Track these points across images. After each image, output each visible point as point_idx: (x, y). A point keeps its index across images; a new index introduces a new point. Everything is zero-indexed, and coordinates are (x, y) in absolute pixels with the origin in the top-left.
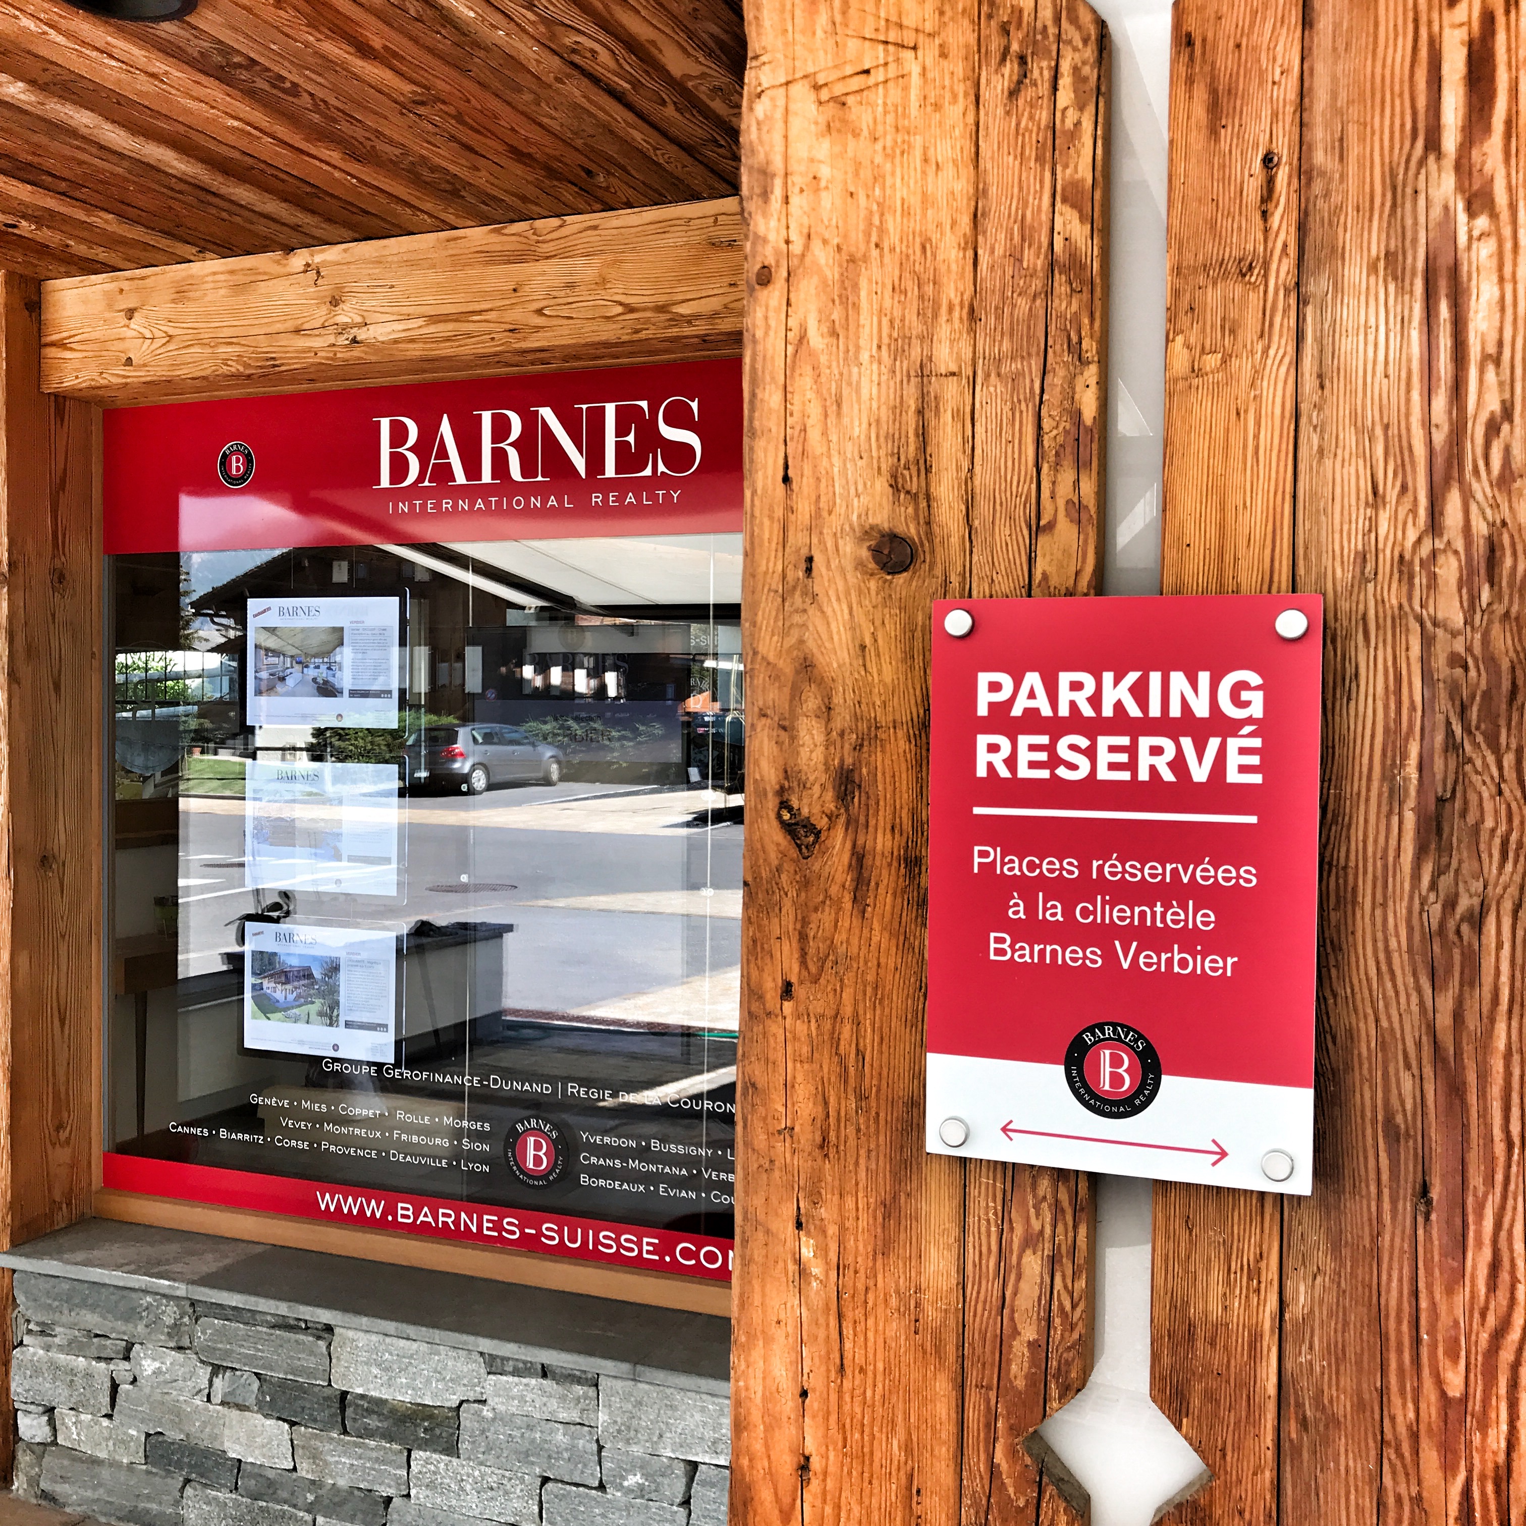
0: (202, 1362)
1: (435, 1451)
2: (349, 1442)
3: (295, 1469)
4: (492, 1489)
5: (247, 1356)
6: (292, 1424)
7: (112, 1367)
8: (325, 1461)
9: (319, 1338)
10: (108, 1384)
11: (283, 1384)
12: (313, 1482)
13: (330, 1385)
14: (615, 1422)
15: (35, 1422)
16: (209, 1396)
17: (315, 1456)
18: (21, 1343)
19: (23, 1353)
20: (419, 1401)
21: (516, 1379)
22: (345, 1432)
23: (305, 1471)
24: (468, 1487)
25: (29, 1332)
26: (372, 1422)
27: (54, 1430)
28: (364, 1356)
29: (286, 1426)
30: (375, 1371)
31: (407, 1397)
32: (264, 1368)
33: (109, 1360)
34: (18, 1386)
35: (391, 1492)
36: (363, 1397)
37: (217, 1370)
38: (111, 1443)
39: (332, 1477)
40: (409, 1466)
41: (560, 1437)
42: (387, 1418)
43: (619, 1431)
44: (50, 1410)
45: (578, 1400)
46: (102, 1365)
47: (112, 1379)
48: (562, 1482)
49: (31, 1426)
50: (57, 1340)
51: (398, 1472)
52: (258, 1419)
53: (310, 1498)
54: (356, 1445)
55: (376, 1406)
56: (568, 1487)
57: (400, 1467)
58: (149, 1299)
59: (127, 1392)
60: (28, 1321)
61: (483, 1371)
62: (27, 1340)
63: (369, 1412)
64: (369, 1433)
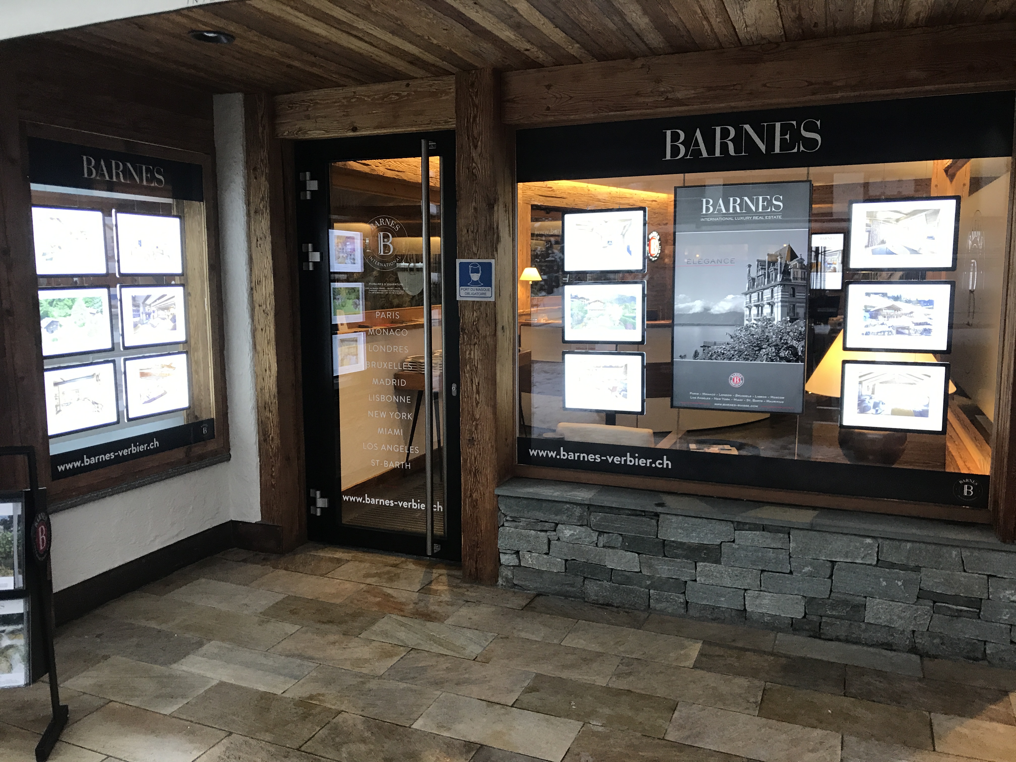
0: (593, 530)
1: (708, 562)
2: (667, 560)
3: (641, 572)
4: (737, 576)
5: (616, 528)
6: (639, 554)
7: (548, 534)
8: (655, 568)
9: (652, 519)
10: (546, 541)
11: (635, 538)
12: (649, 576)
13: (657, 537)
14: (799, 547)
15: (510, 557)
16: (597, 544)
17: (650, 566)
18: (503, 525)
19: (504, 530)
20: (702, 542)
21: (750, 532)
22: (665, 556)
23: (645, 572)
24: (725, 576)
25: (507, 521)
26: (679, 552)
27: (520, 561)
28: (675, 525)
29: (637, 555)
30: (680, 531)
31: (696, 541)
32: (624, 532)
33: (546, 531)
34: (501, 544)
35: (687, 579)
36: (673, 542)
37: (601, 533)
38: (548, 564)
39: (659, 574)
40: (696, 569)
41: (771, 554)
42: (686, 550)
43: (801, 550)
44: (517, 553)
45: (780, 539)
46: (543, 534)
47: (549, 539)
48: (771, 572)
49: (508, 559)
50: (521, 524)
51: (691, 571)
52: (621, 552)
53: (648, 582)
54: (670, 561)
55: (681, 545)
56: (774, 574)
57: (692, 569)
58: (568, 506)
59: (555, 544)
60: (506, 516)
61: (733, 530)
62: (506, 524)
63: (677, 548)
64: (677, 556)
